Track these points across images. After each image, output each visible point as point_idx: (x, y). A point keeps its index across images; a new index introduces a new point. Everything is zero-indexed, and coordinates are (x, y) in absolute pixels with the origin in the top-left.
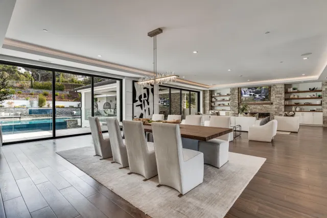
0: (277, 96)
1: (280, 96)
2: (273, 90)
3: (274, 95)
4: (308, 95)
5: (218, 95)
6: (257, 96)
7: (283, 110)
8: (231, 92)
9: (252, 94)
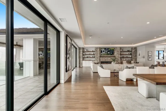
0: (117, 53)
1: (118, 53)
2: (116, 50)
3: (116, 52)
4: (127, 53)
5: (87, 51)
6: (109, 53)
7: (120, 60)
8: (95, 50)
9: (106, 52)
